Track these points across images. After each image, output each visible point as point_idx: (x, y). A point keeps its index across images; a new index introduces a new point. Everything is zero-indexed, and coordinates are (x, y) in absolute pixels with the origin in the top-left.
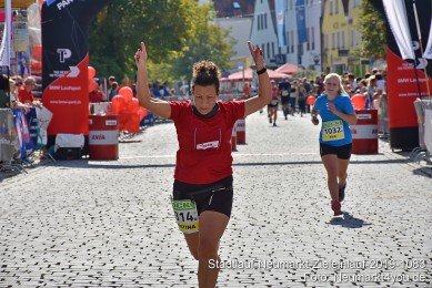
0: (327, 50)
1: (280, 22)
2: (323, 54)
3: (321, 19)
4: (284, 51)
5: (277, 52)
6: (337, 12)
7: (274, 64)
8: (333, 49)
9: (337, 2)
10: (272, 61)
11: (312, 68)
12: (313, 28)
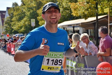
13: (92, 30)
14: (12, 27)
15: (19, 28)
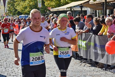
13: (100, 11)
14: (16, 8)
15: (23, 9)
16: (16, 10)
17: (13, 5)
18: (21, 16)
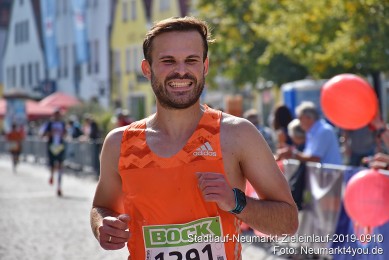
0: (119, 74)
1: (48, 33)
2: (113, 80)
3: (110, 29)
4: (53, 75)
5: (42, 76)
6: (134, 18)
7: (38, 94)
8: (128, 72)
9: (134, 3)
10: (36, 90)
11: (95, 100)
12: (97, 43)
16: (261, 46)
17: (239, 9)
18: (293, 94)
